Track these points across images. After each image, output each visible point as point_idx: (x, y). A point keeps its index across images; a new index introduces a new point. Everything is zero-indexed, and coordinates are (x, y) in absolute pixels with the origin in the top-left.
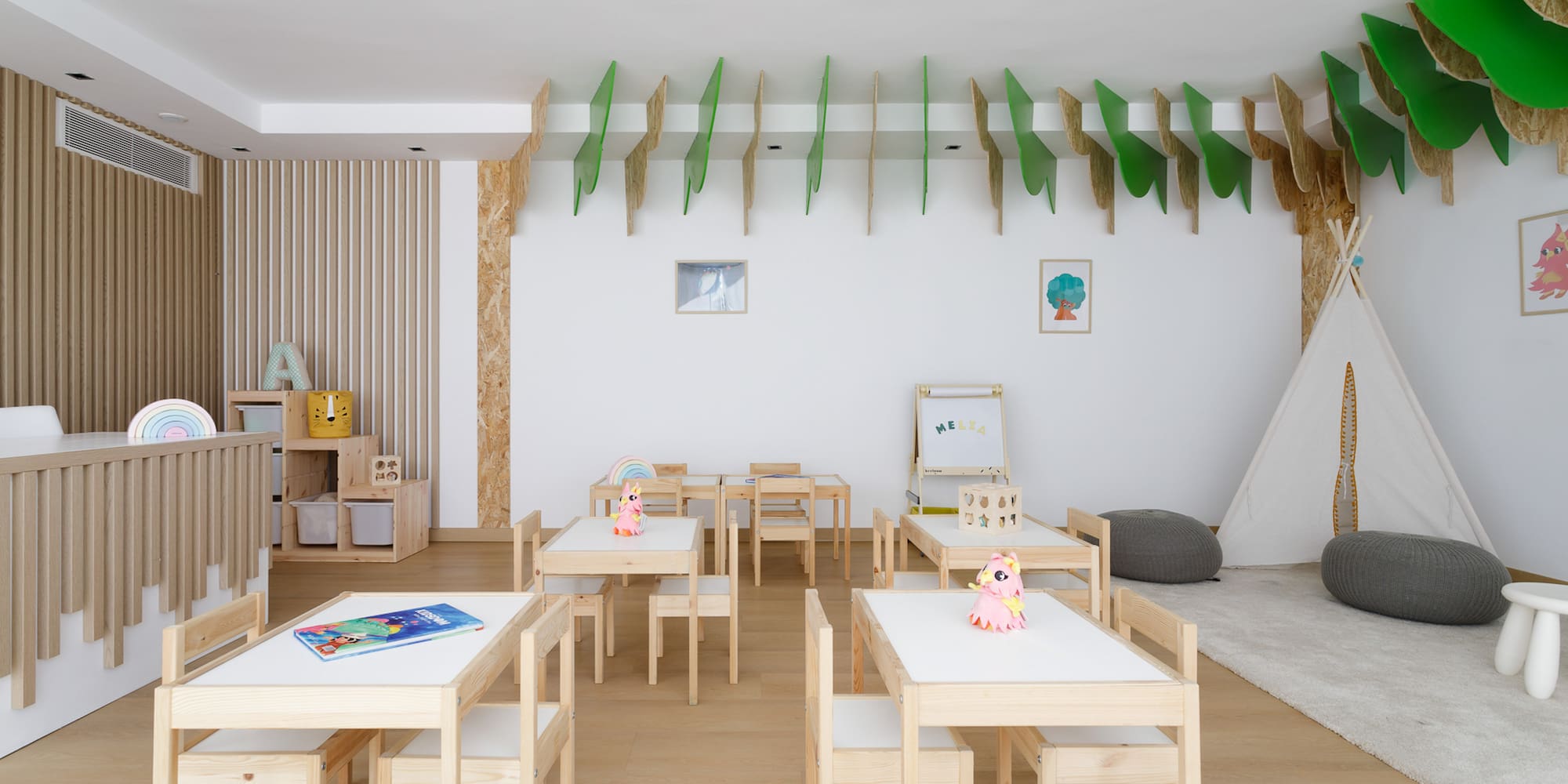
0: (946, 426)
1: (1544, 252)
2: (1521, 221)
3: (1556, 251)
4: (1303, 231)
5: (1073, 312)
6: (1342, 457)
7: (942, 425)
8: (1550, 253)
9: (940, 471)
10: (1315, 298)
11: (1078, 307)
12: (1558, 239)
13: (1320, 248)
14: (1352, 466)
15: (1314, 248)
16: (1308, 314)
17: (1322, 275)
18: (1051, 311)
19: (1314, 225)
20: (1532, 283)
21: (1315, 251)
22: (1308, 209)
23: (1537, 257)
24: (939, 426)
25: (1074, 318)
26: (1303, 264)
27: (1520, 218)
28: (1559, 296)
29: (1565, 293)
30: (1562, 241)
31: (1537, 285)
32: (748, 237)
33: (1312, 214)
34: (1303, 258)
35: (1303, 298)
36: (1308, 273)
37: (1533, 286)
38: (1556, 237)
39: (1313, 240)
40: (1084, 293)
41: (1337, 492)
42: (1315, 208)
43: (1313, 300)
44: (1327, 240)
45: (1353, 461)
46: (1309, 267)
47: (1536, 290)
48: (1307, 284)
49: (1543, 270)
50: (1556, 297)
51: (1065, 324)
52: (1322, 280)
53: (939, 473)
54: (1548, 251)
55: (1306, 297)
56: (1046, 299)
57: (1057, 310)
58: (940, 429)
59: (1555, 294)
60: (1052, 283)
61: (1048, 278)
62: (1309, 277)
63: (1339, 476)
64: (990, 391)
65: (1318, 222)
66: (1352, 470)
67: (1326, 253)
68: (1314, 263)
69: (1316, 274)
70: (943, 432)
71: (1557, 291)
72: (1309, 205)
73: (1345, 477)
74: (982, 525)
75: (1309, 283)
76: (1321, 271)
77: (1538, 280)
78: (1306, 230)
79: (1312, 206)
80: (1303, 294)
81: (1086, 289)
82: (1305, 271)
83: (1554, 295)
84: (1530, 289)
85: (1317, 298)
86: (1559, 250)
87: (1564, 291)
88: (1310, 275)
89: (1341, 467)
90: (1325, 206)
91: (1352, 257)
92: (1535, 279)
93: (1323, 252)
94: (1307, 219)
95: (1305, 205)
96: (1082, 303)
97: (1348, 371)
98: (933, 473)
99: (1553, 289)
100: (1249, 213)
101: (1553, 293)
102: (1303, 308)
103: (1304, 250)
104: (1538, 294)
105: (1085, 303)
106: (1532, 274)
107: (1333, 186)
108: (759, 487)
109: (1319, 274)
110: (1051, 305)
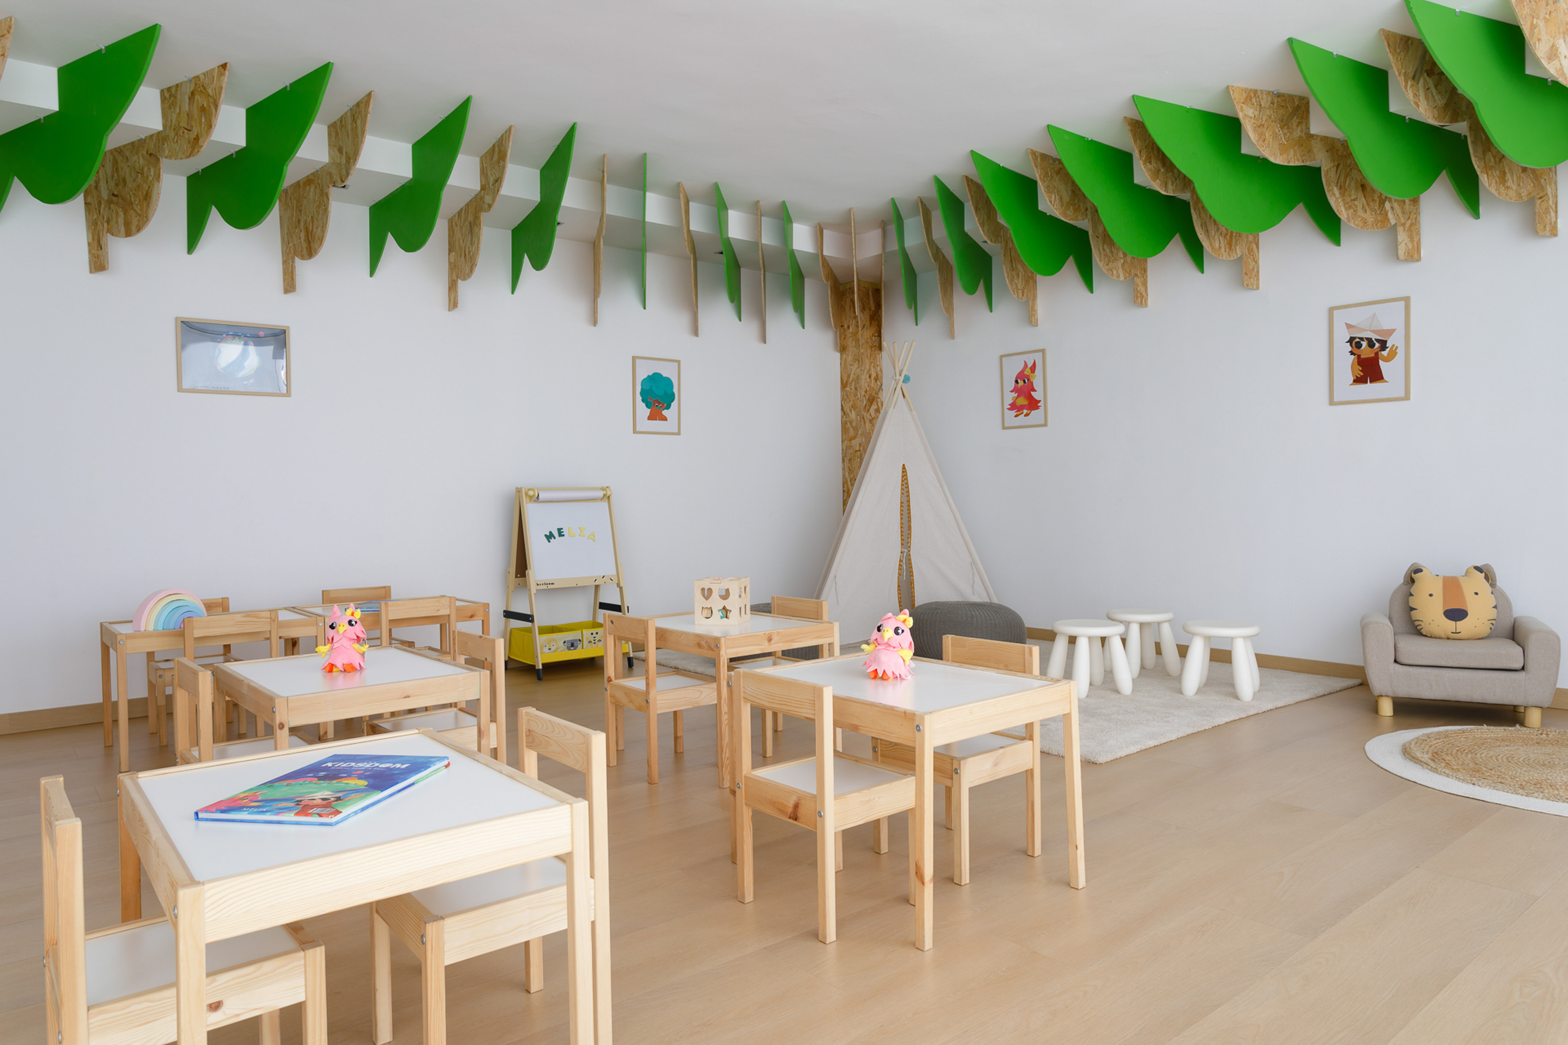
0: (556, 534)
1: (1017, 382)
2: (1001, 357)
3: (1024, 382)
4: (843, 349)
5: (665, 412)
6: (902, 544)
7: (550, 532)
8: (1021, 383)
9: (553, 584)
10: (853, 409)
11: (668, 407)
12: (1025, 373)
13: (856, 365)
14: (909, 551)
15: (851, 365)
16: (846, 423)
17: (858, 389)
18: (644, 411)
19: (851, 345)
20: (1010, 405)
21: (852, 367)
22: (845, 330)
23: (1012, 385)
24: (548, 534)
25: (665, 419)
26: (842, 379)
27: (1002, 354)
28: (1027, 415)
29: (1030, 413)
30: (1028, 374)
31: (1013, 406)
32: (289, 296)
33: (849, 335)
34: (841, 374)
35: (842, 409)
36: (846, 387)
37: (1009, 407)
38: (1024, 371)
39: (850, 358)
40: (674, 394)
41: (899, 574)
42: (851, 330)
43: (851, 411)
44: (862, 358)
45: (910, 547)
46: (847, 382)
47: (1012, 410)
48: (845, 397)
49: (1016, 395)
50: (1025, 416)
51: (657, 425)
52: (859, 394)
53: (550, 587)
54: (1019, 381)
55: (845, 408)
56: (639, 398)
57: (649, 410)
58: (550, 537)
59: (1025, 413)
60: (644, 382)
61: (642, 375)
62: (846, 391)
63: (901, 561)
64: (601, 494)
65: (854, 342)
66: (910, 555)
67: (861, 370)
68: (851, 378)
69: (853, 388)
70: (552, 540)
71: (1025, 411)
72: (846, 326)
73: (904, 561)
74: (722, 618)
75: (847, 396)
76: (858, 386)
77: (1012, 403)
78: (844, 349)
79: (849, 327)
80: (842, 406)
81: (675, 390)
82: (844, 385)
83: (1023, 415)
84: (1008, 409)
85: (854, 409)
86: (1026, 381)
87: (1029, 411)
88: (848, 389)
89: (902, 552)
90: (860, 329)
91: (903, 375)
92: (1011, 402)
93: (859, 370)
94: (845, 338)
95: (842, 326)
96: (672, 404)
97: (903, 472)
98: (545, 587)
99: (1022, 410)
100: (804, 328)
101: (1022, 413)
102: (842, 417)
103: (842, 366)
104: (1014, 413)
105: (674, 404)
106: (1010, 397)
107: (864, 312)
108: (387, 614)
109: (856, 389)
110: (644, 404)
